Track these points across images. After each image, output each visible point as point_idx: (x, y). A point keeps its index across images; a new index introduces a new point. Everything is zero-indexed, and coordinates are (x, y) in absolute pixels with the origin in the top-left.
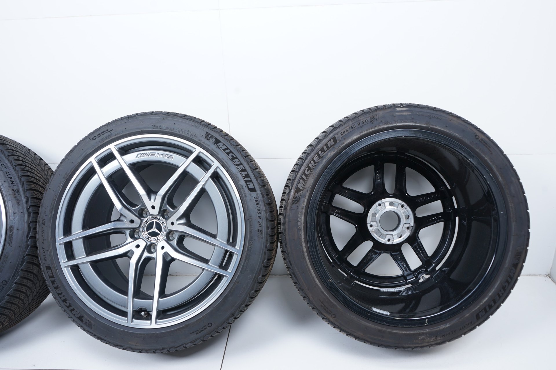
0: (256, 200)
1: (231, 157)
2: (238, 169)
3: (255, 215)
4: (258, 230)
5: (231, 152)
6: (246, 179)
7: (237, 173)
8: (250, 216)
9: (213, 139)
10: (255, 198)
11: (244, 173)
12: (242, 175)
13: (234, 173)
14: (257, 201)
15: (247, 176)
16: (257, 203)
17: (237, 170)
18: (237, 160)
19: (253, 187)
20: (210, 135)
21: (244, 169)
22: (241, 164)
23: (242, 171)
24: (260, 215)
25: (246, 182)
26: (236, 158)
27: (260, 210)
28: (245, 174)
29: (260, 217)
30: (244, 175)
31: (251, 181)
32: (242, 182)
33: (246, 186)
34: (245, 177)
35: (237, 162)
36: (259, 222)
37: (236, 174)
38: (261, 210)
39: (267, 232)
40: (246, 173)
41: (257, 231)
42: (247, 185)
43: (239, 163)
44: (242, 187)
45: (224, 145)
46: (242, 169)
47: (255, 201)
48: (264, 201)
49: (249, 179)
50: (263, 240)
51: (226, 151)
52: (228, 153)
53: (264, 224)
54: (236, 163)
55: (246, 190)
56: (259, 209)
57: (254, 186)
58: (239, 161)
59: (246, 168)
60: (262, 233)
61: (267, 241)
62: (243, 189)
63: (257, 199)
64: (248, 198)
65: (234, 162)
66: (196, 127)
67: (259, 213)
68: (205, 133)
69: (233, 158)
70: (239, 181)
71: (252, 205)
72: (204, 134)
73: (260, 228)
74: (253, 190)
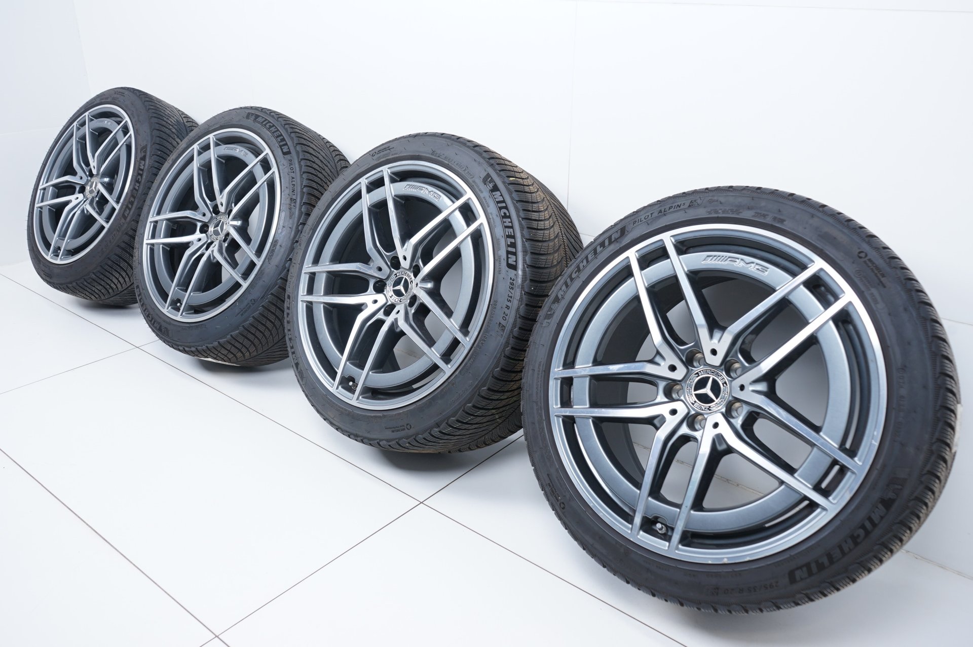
0: (511, 281)
1: (503, 215)
2: (504, 232)
3: (502, 301)
4: (500, 323)
5: (506, 208)
6: (510, 249)
7: (501, 238)
8: (496, 301)
9: (491, 185)
10: (511, 278)
11: (510, 240)
12: (506, 241)
13: (497, 237)
14: (512, 284)
15: (513, 245)
16: (511, 286)
17: (502, 234)
18: (509, 220)
19: (514, 263)
20: (490, 179)
21: (513, 234)
22: (512, 227)
23: (509, 236)
24: (509, 304)
25: (508, 253)
26: (509, 217)
27: (511, 298)
28: (511, 242)
29: (508, 307)
30: (509, 243)
31: (515, 254)
32: (503, 253)
33: (506, 259)
34: (509, 246)
35: (507, 222)
36: (504, 313)
37: (499, 239)
38: (513, 297)
39: (512, 331)
40: (513, 241)
41: (498, 325)
42: (508, 258)
43: (510, 224)
44: (500, 259)
45: (501, 195)
46: (510, 234)
47: (509, 283)
48: (523, 288)
49: (513, 250)
50: (503, 340)
51: (500, 205)
52: (501, 208)
53: (511, 319)
54: (505, 224)
55: (504, 264)
56: (510, 295)
57: (516, 261)
58: (511, 222)
59: (515, 235)
60: (503, 330)
61: (507, 343)
62: (500, 261)
63: (513, 281)
64: (502, 276)
65: (504, 222)
66: (479, 163)
67: (509, 301)
68: (485, 174)
69: (505, 216)
70: (499, 249)
71: (503, 287)
72: (483, 174)
73: (503, 323)
74: (514, 267)
